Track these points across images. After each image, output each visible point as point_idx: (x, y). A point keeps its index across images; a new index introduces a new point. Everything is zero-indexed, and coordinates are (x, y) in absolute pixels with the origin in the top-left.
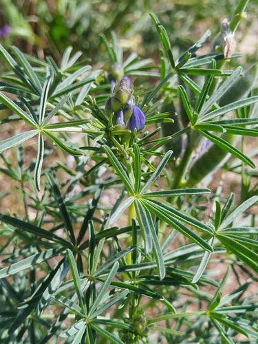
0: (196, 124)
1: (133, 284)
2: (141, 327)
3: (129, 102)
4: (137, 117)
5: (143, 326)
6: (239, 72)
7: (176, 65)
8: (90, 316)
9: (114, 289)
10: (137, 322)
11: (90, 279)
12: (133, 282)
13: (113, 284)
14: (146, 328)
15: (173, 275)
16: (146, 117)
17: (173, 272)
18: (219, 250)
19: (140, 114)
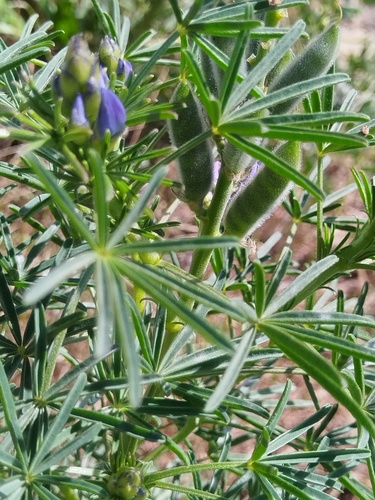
0: (220, 124)
1: (114, 414)
2: (129, 488)
3: (93, 80)
4: (109, 109)
5: (134, 487)
6: (300, 30)
7: (183, 17)
8: (34, 470)
9: (80, 423)
10: (123, 480)
11: (40, 405)
12: (115, 410)
13: (75, 412)
14: (140, 490)
15: (186, 397)
16: (127, 113)
17: (191, 392)
18: (271, 352)
19: (115, 105)
